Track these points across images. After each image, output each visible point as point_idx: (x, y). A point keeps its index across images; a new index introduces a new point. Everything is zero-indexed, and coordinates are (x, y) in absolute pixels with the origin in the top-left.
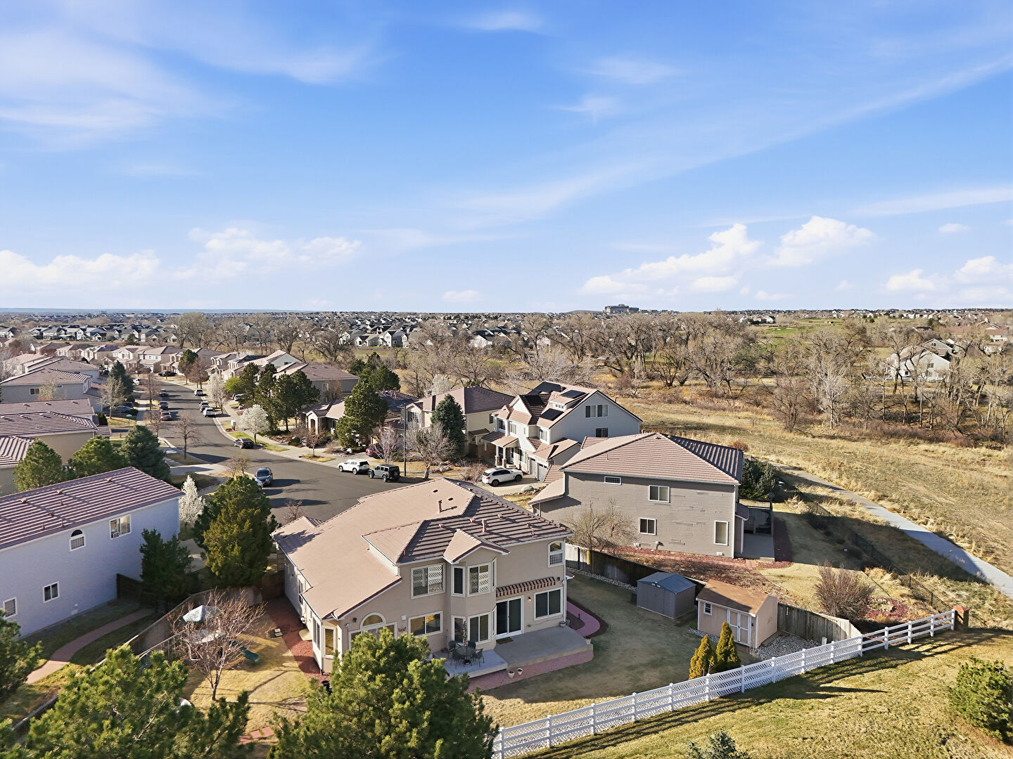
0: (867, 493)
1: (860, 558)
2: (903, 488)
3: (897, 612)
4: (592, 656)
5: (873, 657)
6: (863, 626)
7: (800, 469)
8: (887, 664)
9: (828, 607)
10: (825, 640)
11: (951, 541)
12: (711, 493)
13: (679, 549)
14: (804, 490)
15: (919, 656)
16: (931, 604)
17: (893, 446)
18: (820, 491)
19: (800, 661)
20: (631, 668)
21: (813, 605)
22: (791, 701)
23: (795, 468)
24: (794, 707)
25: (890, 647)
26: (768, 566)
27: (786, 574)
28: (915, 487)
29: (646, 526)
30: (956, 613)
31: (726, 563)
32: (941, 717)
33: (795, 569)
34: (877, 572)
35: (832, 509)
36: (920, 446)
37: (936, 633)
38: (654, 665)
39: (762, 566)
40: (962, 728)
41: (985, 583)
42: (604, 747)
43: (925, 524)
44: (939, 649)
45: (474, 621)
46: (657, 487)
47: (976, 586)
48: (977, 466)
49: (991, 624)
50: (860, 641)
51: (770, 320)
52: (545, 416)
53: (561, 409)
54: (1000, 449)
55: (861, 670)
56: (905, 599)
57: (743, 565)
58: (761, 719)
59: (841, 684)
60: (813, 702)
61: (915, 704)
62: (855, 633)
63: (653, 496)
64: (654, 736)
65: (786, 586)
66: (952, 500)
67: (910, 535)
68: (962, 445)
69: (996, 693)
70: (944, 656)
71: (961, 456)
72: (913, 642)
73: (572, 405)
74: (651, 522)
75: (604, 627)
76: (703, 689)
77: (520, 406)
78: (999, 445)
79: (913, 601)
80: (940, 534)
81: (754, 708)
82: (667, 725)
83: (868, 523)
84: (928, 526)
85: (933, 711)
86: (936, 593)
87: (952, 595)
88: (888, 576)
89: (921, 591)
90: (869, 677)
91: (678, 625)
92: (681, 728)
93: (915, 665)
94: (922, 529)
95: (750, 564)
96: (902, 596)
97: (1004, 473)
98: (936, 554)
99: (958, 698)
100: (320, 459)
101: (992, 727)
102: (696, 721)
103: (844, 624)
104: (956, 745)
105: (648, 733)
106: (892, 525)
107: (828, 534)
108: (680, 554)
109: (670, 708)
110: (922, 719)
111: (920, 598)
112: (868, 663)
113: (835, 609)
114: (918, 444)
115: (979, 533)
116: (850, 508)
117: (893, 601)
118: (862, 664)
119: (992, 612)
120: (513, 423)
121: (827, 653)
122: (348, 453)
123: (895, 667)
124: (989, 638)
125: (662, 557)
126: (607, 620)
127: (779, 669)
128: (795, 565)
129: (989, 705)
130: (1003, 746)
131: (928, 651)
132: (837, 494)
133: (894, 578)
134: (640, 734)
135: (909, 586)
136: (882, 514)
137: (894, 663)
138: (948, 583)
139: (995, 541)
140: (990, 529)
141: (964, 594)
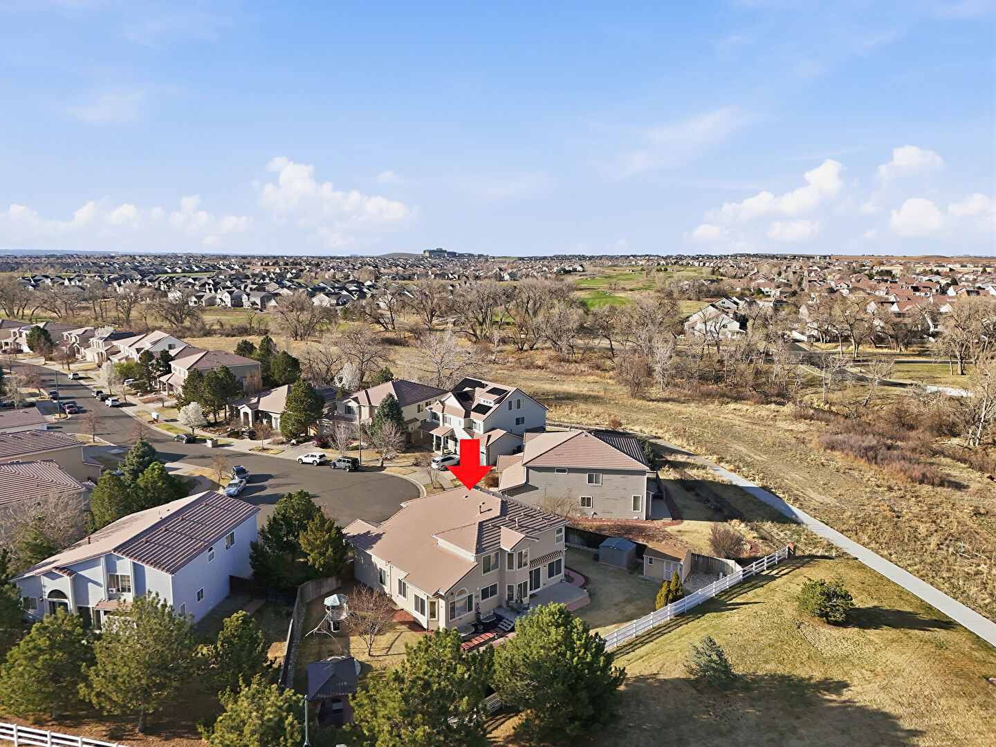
0: (710, 457)
1: (722, 512)
2: (733, 450)
3: (754, 550)
4: (589, 600)
5: (751, 581)
6: (741, 562)
7: (659, 438)
8: (758, 585)
9: (719, 554)
10: (721, 574)
11: (772, 493)
12: (630, 477)
13: (608, 516)
14: (671, 458)
15: (773, 578)
16: (771, 541)
17: (711, 406)
18: (681, 458)
19: (712, 589)
20: (616, 605)
21: (707, 551)
22: (715, 614)
23: (655, 437)
24: (718, 617)
25: (756, 573)
26: (669, 525)
27: (682, 529)
28: (739, 448)
29: (586, 502)
30: (789, 548)
31: (642, 525)
32: (795, 613)
33: (687, 525)
34: (735, 522)
35: (694, 474)
36: (729, 405)
37: (779, 562)
38: (629, 601)
39: (665, 525)
40: (806, 618)
41: (799, 523)
42: (628, 653)
43: (754, 480)
44: (783, 572)
45: (520, 586)
46: (593, 474)
47: (794, 526)
48: (772, 423)
49: (807, 552)
50: (741, 573)
51: (580, 268)
52: (476, 410)
53: (488, 404)
54: (783, 404)
55: (744, 591)
56: (755, 540)
57: (652, 525)
58: (703, 626)
59: (737, 600)
60: (727, 613)
61: (780, 608)
62: (738, 568)
63: (590, 481)
64: (651, 643)
65: (685, 538)
66: (764, 457)
67: (748, 491)
68: (757, 403)
69: (824, 597)
70: (786, 576)
71: (759, 413)
72: (768, 568)
73: (498, 401)
74: (589, 499)
75: (587, 581)
76: (667, 613)
77: (452, 401)
78: (782, 400)
79: (761, 541)
80: (764, 488)
81: (697, 621)
82: (655, 637)
83: (718, 483)
84: (757, 482)
85: (790, 611)
86: (773, 534)
87: (782, 535)
88: (743, 525)
89: (764, 534)
90: (751, 594)
91: (630, 573)
92: (663, 637)
93: (773, 584)
94: (752, 484)
95: (658, 523)
96: (754, 538)
97: (790, 428)
98: (765, 504)
99: (804, 603)
100: (271, 452)
101: (821, 616)
102: (670, 632)
103: (731, 563)
104: (805, 628)
105: (647, 643)
106: (734, 483)
107: (698, 495)
108: (609, 520)
109: (651, 627)
110: (786, 616)
111: (763, 538)
112: (747, 585)
113: (723, 553)
114: (728, 403)
115: (786, 484)
116: (704, 471)
117: (750, 542)
118: (744, 586)
119: (806, 544)
120: (448, 416)
121: (725, 583)
122: (293, 444)
123: (762, 586)
124: (808, 562)
125: (598, 523)
126: (588, 575)
127: (702, 595)
128: (686, 522)
129: (820, 604)
130: (826, 625)
131: (777, 574)
132: (691, 460)
133: (747, 526)
134: (643, 643)
135: (756, 531)
136: (724, 474)
137: (761, 584)
138: (778, 526)
139: (797, 490)
140: (793, 480)
141: (788, 533)
